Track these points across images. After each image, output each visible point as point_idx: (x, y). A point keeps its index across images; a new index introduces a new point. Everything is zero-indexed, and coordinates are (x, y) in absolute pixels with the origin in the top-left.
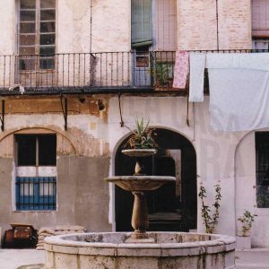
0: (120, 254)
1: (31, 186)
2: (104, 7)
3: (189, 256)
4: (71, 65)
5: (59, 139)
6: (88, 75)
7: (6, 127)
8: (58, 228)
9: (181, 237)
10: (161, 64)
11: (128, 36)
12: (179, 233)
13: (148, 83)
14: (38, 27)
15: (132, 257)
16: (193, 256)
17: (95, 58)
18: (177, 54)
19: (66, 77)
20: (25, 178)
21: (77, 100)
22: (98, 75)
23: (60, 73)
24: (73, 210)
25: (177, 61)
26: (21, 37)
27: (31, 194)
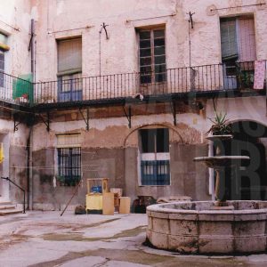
0: (201, 219)
1: (152, 167)
2: (200, 33)
3: (258, 221)
4: (177, 77)
5: (171, 132)
6: (189, 84)
7: (133, 125)
8: (171, 198)
9: (257, 204)
10: (244, 72)
11: (218, 52)
12: (256, 201)
13: (235, 87)
14: (152, 52)
15: (211, 222)
16: (262, 221)
17: (194, 71)
18: (256, 63)
19: (173, 87)
20: (147, 162)
21: (182, 103)
22: (197, 84)
23: (169, 83)
24: (182, 185)
25: (256, 68)
26: (141, 59)
27: (152, 172)
